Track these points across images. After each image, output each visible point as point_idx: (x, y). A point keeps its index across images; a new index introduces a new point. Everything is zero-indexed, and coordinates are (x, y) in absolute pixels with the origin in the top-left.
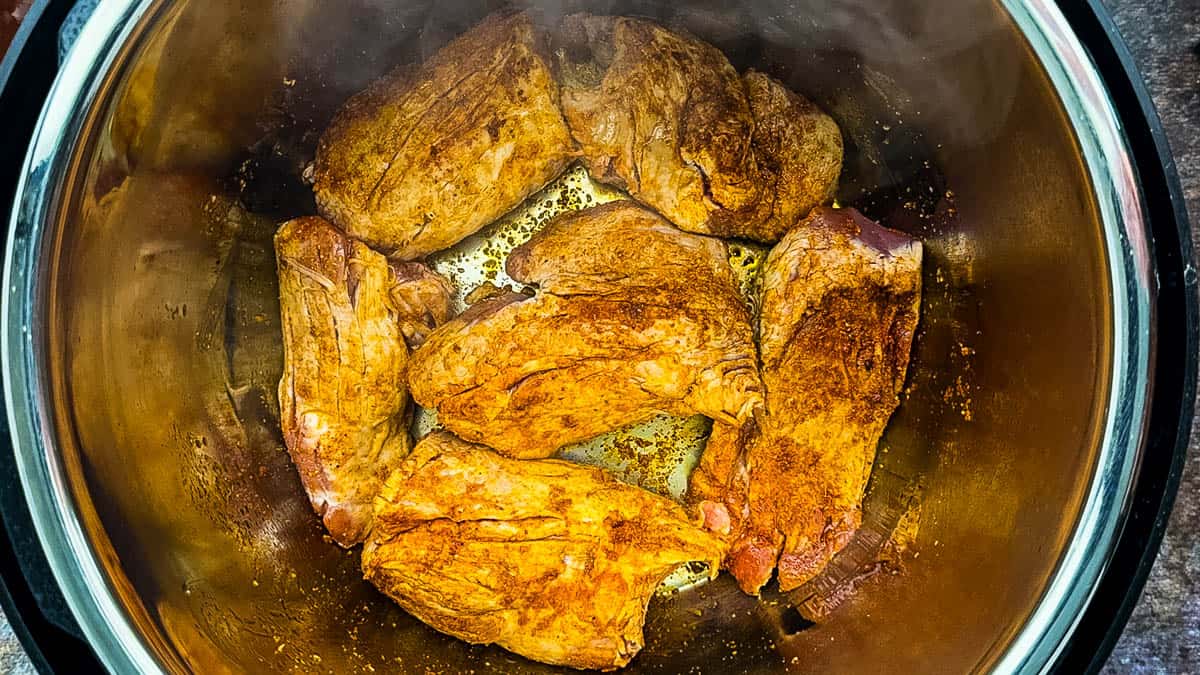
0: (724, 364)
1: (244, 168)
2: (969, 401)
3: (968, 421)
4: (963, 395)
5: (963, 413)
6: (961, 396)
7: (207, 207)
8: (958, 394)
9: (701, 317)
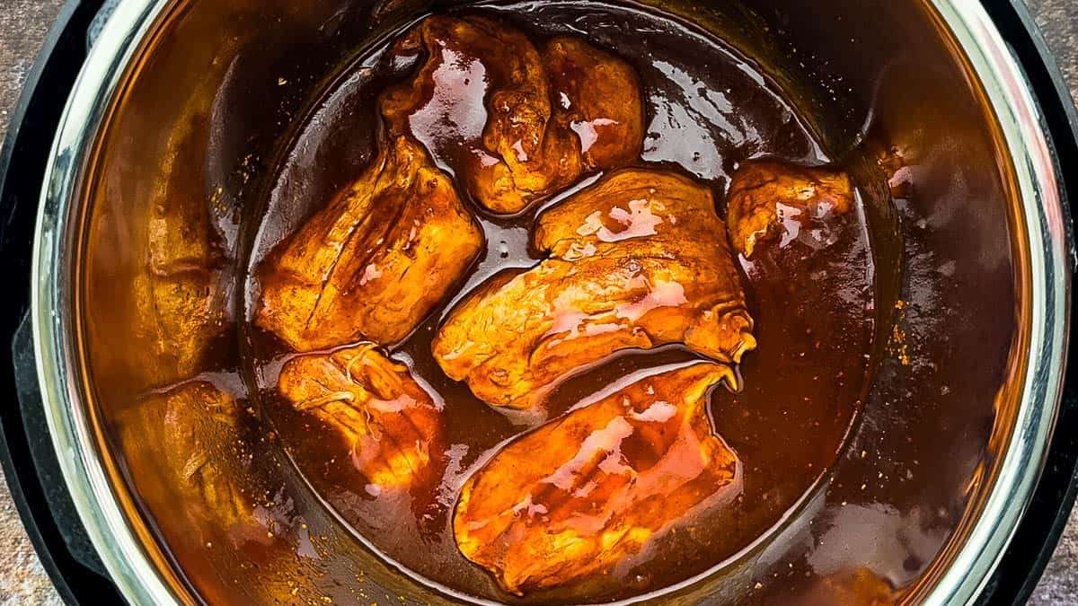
0: (720, 306)
1: (246, 162)
2: (905, 346)
3: (905, 365)
4: (900, 342)
5: (900, 357)
6: (898, 342)
7: (214, 198)
8: (896, 341)
9: (693, 264)
